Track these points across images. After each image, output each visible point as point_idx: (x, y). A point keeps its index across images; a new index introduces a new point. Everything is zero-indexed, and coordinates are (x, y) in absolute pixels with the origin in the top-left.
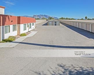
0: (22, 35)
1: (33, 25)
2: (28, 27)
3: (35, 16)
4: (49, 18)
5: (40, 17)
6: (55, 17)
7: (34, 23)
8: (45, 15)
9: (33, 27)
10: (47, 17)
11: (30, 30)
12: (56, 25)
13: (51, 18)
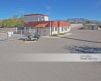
0: (61, 34)
1: (68, 28)
2: (64, 29)
3: (69, 20)
4: (86, 22)
5: (75, 21)
6: (95, 21)
7: (69, 27)
8: (81, 19)
9: (68, 30)
10: (85, 21)
11: (66, 32)
12: (93, 29)
13: (89, 22)
